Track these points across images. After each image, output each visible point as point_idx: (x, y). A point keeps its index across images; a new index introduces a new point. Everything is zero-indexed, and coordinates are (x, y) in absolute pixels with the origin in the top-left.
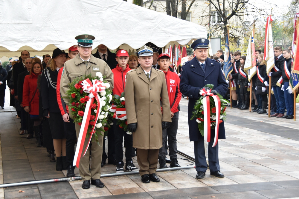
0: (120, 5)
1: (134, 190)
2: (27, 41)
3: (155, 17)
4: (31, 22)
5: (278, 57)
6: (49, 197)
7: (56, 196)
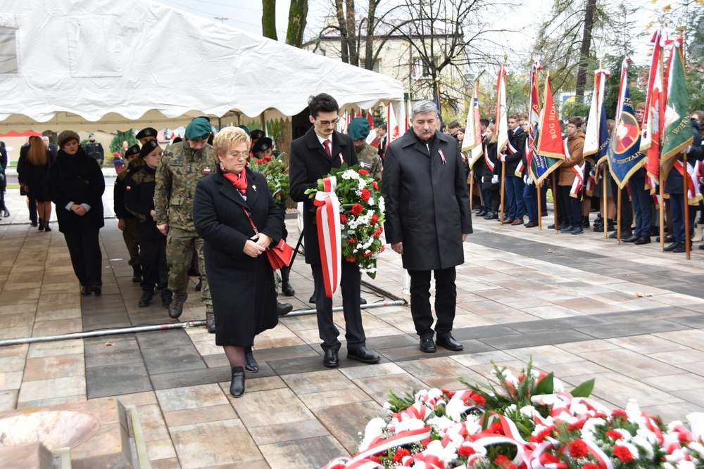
0: (264, 45)
1: (289, 341)
2: (115, 104)
3: (321, 65)
4: (120, 74)
5: (515, 131)
6: (153, 353)
7: (164, 351)
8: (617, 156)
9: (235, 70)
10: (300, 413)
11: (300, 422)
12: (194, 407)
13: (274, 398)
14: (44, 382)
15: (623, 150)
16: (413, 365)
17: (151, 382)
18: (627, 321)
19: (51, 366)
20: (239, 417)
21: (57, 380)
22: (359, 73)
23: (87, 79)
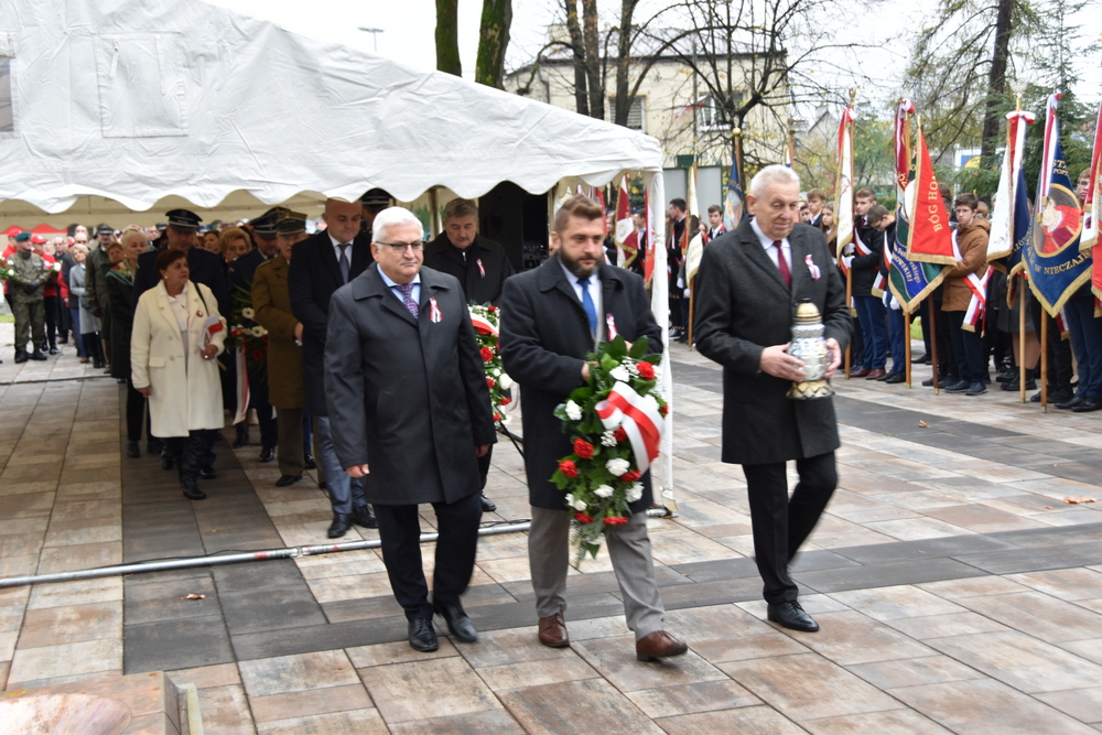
2: (177, 182)
3: (521, 113)
5: (865, 218)
6: (238, 598)
7: (256, 597)
8: (1041, 261)
9: (377, 123)
10: (477, 699)
11: (477, 713)
12: (301, 689)
13: (435, 674)
14: (52, 649)
15: (1056, 249)
16: (672, 619)
17: (232, 648)
18: (1046, 545)
19: (66, 621)
20: (375, 706)
21: (75, 646)
22: (585, 126)
23: (131, 141)
